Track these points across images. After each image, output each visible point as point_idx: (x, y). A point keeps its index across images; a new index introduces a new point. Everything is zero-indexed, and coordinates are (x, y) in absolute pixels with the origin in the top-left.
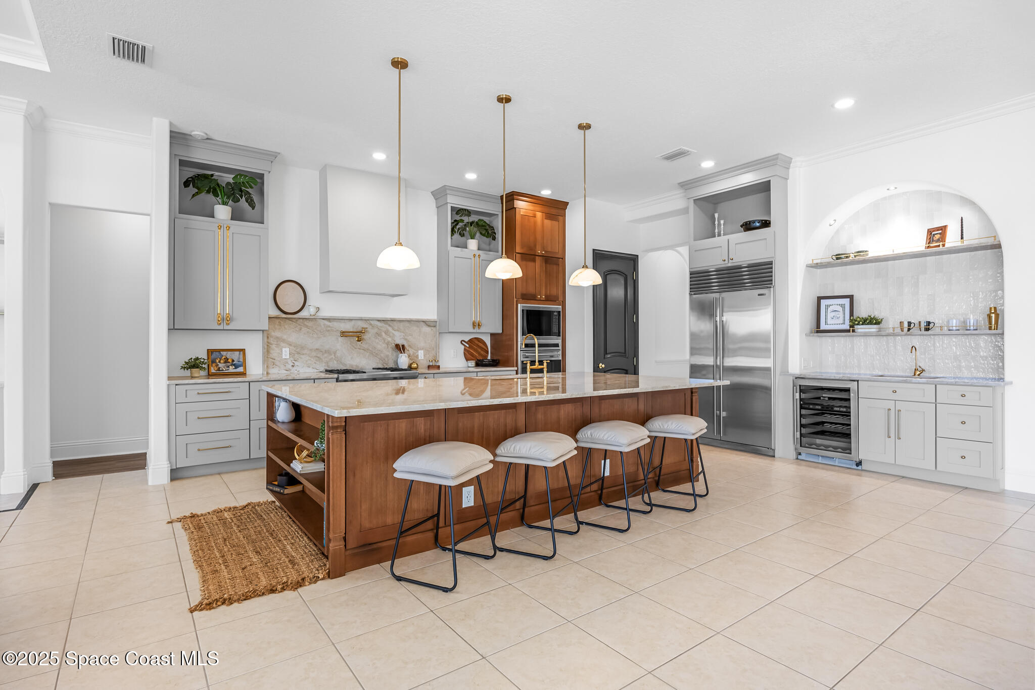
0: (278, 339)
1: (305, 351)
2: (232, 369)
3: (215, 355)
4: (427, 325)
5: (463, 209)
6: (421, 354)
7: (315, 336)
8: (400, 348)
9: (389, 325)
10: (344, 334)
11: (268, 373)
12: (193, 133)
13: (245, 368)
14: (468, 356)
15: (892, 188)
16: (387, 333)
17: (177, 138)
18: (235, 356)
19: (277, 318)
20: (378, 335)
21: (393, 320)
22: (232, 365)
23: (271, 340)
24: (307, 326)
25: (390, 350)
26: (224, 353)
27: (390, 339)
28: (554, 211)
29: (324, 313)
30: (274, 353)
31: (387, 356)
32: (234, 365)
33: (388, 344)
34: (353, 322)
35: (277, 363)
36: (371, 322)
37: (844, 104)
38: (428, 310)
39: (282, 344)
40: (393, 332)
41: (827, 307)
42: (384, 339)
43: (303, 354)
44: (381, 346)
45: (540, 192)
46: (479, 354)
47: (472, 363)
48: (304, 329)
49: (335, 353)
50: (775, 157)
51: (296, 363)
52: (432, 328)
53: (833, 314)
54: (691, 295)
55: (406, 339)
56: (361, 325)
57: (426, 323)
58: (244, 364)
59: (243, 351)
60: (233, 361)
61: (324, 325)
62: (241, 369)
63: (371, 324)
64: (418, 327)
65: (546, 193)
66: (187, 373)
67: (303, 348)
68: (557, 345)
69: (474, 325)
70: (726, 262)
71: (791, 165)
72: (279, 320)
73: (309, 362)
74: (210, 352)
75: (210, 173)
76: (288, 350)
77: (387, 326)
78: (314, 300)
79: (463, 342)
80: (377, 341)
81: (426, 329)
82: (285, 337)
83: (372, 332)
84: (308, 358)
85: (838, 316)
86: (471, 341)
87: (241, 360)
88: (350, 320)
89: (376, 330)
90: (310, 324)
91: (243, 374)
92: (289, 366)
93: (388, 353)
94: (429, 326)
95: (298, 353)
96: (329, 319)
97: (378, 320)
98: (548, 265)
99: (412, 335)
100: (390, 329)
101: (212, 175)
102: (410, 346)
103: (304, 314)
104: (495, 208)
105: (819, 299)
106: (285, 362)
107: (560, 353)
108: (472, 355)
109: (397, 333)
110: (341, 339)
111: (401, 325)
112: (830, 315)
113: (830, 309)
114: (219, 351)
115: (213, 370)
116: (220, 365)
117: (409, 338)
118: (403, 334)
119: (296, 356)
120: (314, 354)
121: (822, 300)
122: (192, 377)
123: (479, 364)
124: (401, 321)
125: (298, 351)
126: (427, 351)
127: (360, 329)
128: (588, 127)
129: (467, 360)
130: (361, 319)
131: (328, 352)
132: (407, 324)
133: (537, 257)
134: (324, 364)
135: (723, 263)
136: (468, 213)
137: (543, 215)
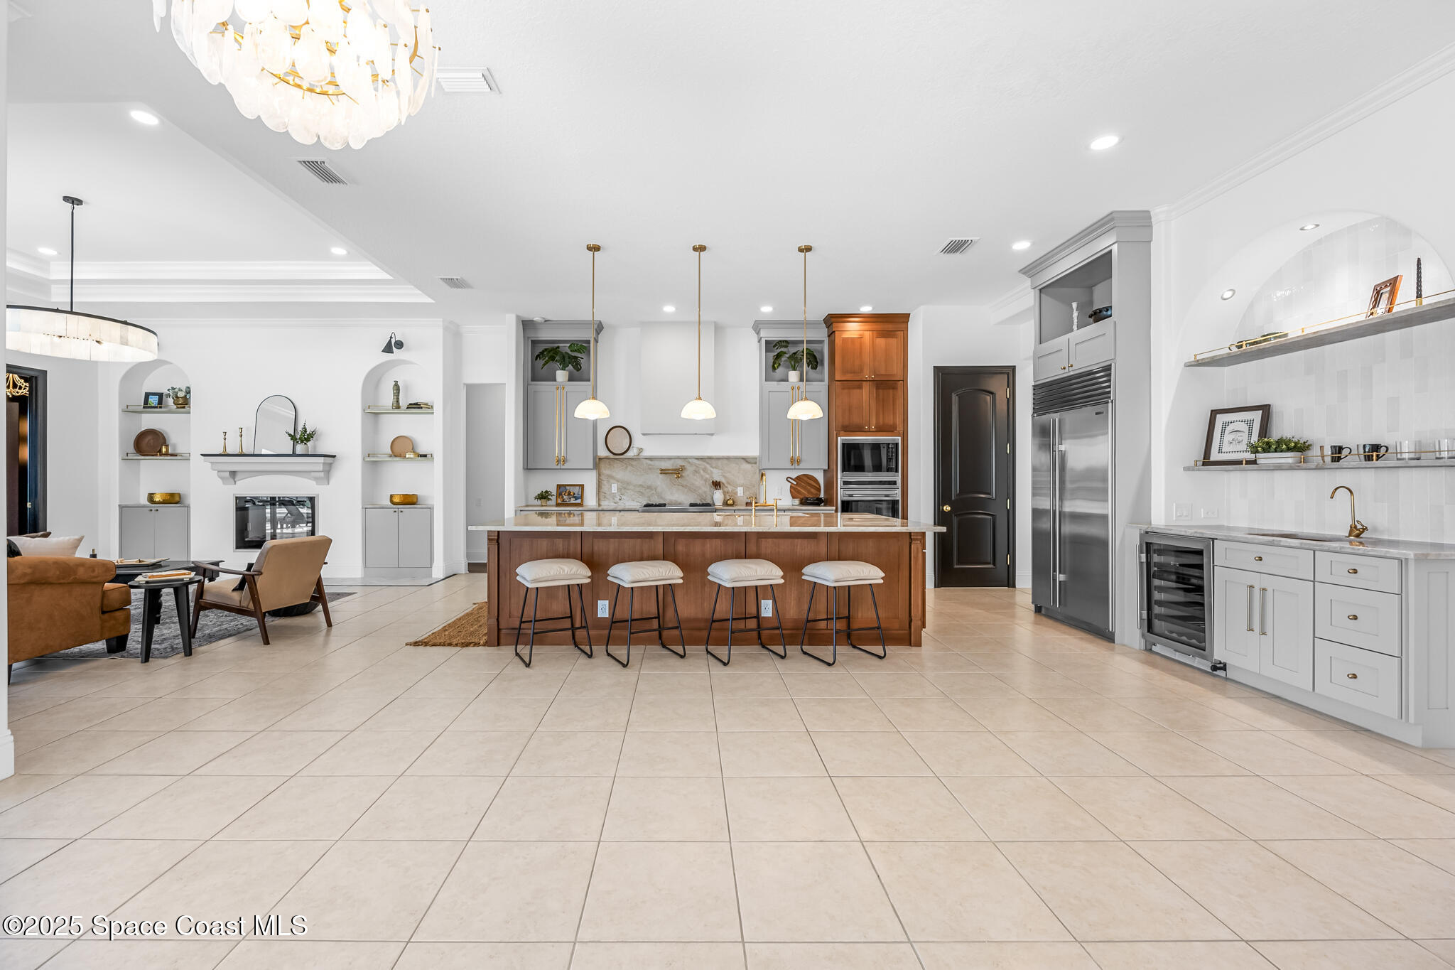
0: (610, 477)
1: (631, 487)
2: (573, 501)
3: (562, 489)
4: (747, 461)
5: (781, 341)
6: (740, 491)
7: (639, 473)
8: (717, 485)
9: (708, 463)
10: (663, 472)
11: (599, 505)
12: (535, 319)
13: (582, 501)
14: (794, 493)
15: (1309, 227)
16: (705, 470)
17: (527, 325)
18: (576, 490)
19: (607, 458)
20: (696, 472)
21: (710, 458)
22: (574, 497)
23: (603, 477)
24: (632, 465)
25: (708, 487)
26: (568, 488)
27: (707, 476)
28: (890, 327)
29: (646, 454)
30: (605, 488)
31: (705, 492)
32: (575, 497)
33: (706, 481)
34: (673, 461)
35: (608, 497)
36: (690, 460)
37: (1104, 143)
38: (750, 446)
39: (612, 481)
40: (712, 469)
41: (1225, 425)
42: (702, 476)
43: (628, 489)
44: (698, 482)
45: (859, 310)
46: (809, 492)
47: (797, 502)
48: (629, 468)
49: (656, 489)
50: (1110, 217)
51: (623, 497)
52: (753, 465)
53: (1233, 436)
54: (1033, 416)
55: (724, 477)
56: (680, 463)
57: (745, 459)
58: (582, 497)
59: (582, 486)
60: (574, 494)
61: (647, 463)
62: (579, 501)
63: (689, 463)
64: (737, 464)
65: (866, 309)
66: (539, 502)
67: (628, 484)
68: (895, 483)
69: (792, 461)
70: (1067, 370)
71: (1152, 220)
72: (608, 461)
73: (634, 496)
74: (559, 486)
75: (557, 345)
76: (616, 485)
77: (705, 464)
78: (639, 442)
79: (789, 479)
80: (695, 478)
81: (748, 466)
82: (614, 474)
83: (690, 469)
84: (633, 493)
85: (1240, 439)
86: (798, 478)
87: (580, 493)
88: (670, 458)
89: (694, 468)
90: (634, 463)
91: (581, 505)
92: (617, 500)
93: (705, 490)
94: (749, 463)
95: (625, 488)
96: (651, 459)
97: (697, 459)
98: (881, 391)
99: (730, 472)
100: (708, 466)
101: (558, 347)
102: (728, 483)
103: (630, 454)
104: (822, 334)
105: (1214, 413)
106: (614, 496)
107: (899, 492)
108: (799, 492)
109: (715, 471)
110: (661, 476)
111: (720, 462)
112: (1228, 438)
113: (1229, 429)
114: (565, 486)
115: (559, 501)
116: (565, 497)
117: (727, 475)
118: (720, 471)
119: (623, 490)
120: (638, 489)
121: (1218, 415)
122: (542, 506)
123: (804, 502)
124: (718, 459)
125: (624, 487)
126: (746, 488)
127: (678, 467)
128: (808, 249)
129: (793, 497)
130: (678, 458)
131: (649, 487)
132: (725, 461)
133: (864, 383)
134: (646, 499)
135: (1063, 371)
136: (786, 343)
137: (873, 334)
